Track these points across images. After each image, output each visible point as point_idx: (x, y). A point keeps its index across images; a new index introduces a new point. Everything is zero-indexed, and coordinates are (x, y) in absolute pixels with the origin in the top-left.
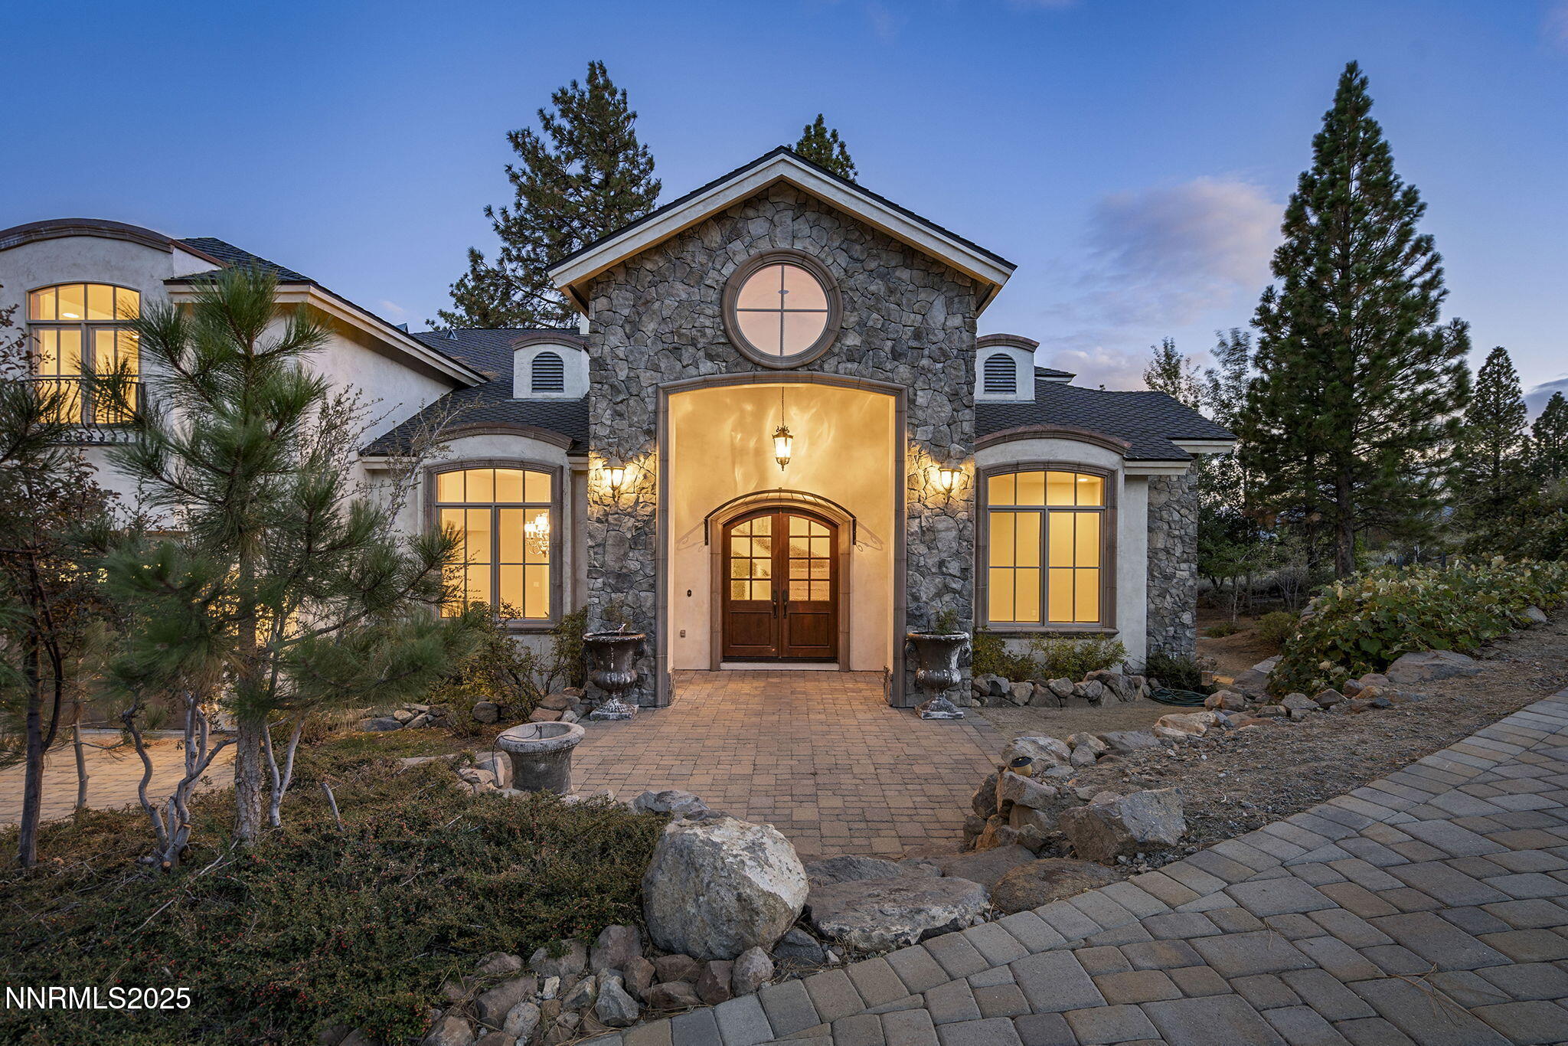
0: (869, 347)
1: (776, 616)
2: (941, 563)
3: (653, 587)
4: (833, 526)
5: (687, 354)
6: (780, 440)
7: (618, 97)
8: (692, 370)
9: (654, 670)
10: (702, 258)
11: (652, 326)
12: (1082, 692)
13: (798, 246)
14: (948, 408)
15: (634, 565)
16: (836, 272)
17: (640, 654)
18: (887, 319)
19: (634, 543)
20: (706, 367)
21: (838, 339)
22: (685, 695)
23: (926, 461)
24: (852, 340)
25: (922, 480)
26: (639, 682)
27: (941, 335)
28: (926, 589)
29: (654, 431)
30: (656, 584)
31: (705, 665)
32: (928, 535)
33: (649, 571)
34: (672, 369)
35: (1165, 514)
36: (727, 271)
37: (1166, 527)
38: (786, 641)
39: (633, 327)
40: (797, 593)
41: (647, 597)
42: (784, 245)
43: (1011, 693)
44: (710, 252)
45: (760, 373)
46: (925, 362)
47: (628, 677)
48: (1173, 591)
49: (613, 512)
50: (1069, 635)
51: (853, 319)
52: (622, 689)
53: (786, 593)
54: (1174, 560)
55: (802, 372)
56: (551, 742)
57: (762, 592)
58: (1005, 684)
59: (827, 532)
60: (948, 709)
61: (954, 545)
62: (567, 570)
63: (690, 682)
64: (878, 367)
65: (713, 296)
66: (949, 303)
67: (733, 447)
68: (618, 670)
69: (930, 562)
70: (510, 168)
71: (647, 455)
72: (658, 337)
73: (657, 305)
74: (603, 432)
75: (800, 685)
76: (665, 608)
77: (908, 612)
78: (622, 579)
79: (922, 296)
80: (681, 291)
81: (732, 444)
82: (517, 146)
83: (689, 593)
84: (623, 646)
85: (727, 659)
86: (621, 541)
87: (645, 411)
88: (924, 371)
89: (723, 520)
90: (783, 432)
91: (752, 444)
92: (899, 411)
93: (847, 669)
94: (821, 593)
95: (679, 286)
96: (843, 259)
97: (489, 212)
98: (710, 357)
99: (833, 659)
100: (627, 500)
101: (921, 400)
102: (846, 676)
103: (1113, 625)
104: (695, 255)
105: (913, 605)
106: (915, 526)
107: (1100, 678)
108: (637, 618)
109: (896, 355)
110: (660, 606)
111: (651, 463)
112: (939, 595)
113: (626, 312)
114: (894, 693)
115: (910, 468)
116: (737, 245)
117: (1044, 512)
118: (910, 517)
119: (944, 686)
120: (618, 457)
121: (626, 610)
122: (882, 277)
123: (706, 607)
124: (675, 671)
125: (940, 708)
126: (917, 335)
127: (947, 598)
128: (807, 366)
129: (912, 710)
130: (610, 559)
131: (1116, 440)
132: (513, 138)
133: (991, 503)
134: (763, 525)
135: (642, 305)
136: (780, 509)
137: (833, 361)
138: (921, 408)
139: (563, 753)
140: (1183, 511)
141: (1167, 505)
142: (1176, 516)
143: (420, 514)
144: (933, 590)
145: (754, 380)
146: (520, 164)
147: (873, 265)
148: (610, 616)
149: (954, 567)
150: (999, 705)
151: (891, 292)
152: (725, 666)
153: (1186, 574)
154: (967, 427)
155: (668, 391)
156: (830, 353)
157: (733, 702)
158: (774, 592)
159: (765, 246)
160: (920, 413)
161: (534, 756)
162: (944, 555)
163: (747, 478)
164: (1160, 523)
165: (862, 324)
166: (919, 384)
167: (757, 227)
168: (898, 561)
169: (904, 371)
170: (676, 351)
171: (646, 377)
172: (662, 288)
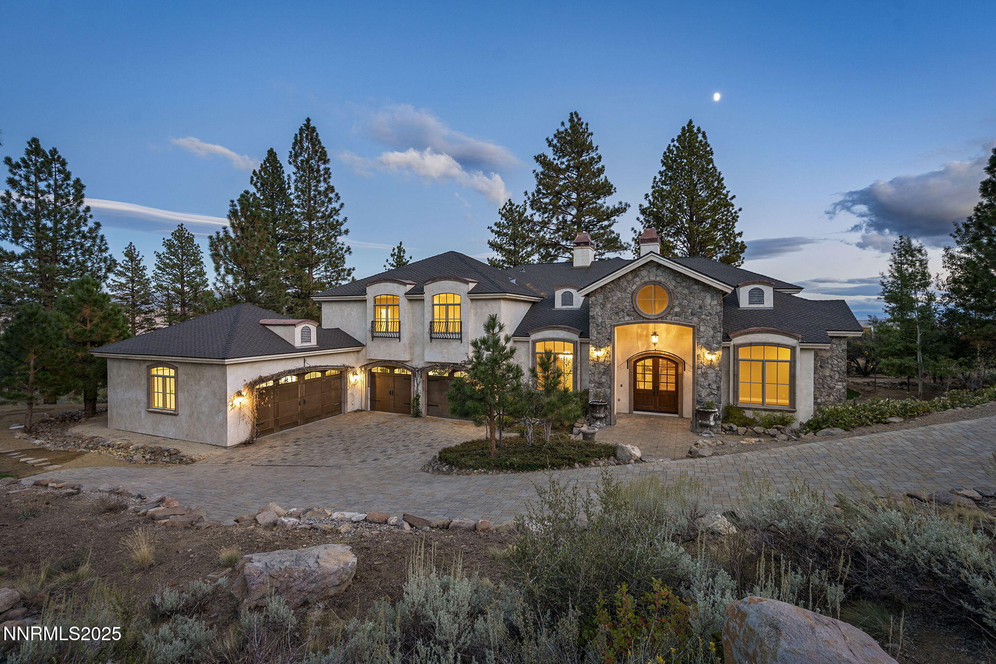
0: (682, 311)
1: (654, 395)
2: (709, 385)
3: (610, 387)
4: (677, 364)
5: (621, 314)
6: (654, 337)
7: (584, 126)
8: (622, 319)
9: (610, 414)
10: (625, 284)
11: (609, 305)
12: (767, 432)
13: (658, 279)
14: (712, 332)
15: (604, 380)
16: (671, 287)
17: (606, 408)
18: (689, 302)
19: (604, 373)
20: (627, 318)
21: (672, 309)
22: (620, 422)
23: (704, 350)
24: (677, 309)
25: (702, 356)
26: (605, 417)
27: (709, 307)
28: (704, 393)
29: (610, 339)
30: (611, 387)
31: (627, 412)
32: (705, 375)
33: (608, 382)
34: (616, 319)
35: (830, 361)
36: (634, 287)
37: (830, 366)
38: (658, 405)
39: (603, 306)
40: (663, 387)
41: (608, 391)
42: (653, 279)
43: (737, 430)
44: (628, 282)
45: (645, 320)
46: (703, 317)
47: (602, 415)
48: (834, 394)
49: (597, 363)
50: (774, 410)
51: (677, 302)
52: (600, 419)
53: (658, 387)
54: (835, 381)
55: (659, 320)
56: (592, 431)
57: (649, 386)
58: (735, 427)
59: (674, 366)
60: (709, 434)
61: (714, 379)
62: (579, 376)
63: (622, 417)
64: (686, 318)
65: (629, 296)
66: (712, 297)
67: (637, 334)
68: (599, 413)
69: (705, 384)
70: (535, 171)
71: (608, 346)
72: (611, 309)
73: (611, 299)
74: (594, 338)
75: (662, 421)
76: (614, 394)
77: (697, 401)
78: (600, 385)
79: (702, 294)
80: (619, 294)
81: (637, 333)
82: (537, 161)
83: (621, 386)
84: (601, 406)
85: (635, 410)
86: (600, 372)
87: (607, 332)
88: (703, 320)
89: (633, 360)
90: (655, 334)
91: (645, 333)
92: (694, 333)
93: (681, 417)
94: (672, 388)
95: (618, 292)
96: (673, 283)
97: (526, 193)
98: (628, 315)
99: (677, 413)
100: (602, 360)
101: (702, 329)
102: (680, 420)
103: (794, 408)
104: (624, 283)
105: (699, 398)
106: (699, 372)
107: (776, 428)
108: (605, 397)
109: (692, 314)
110: (612, 394)
111: (609, 349)
112: (709, 395)
113: (601, 301)
114: (692, 427)
115: (698, 352)
116: (637, 279)
117: (764, 362)
118: (698, 368)
119: (708, 426)
120: (598, 347)
121: (602, 394)
122: (688, 288)
123: (628, 391)
124: (617, 413)
125: (706, 433)
126: (700, 307)
127: (712, 396)
128: (661, 318)
129: (698, 434)
130: (596, 378)
131: (795, 335)
132: (537, 158)
133: (740, 357)
134: (649, 362)
135: (606, 298)
136: (656, 357)
137: (670, 316)
138: (702, 332)
139: (594, 434)
140: (839, 360)
141: (831, 357)
142: (836, 362)
143: (531, 356)
144: (706, 394)
145: (643, 322)
146: (540, 169)
147: (684, 284)
148: (596, 395)
149: (714, 386)
150: (732, 434)
151: (691, 293)
152: (635, 412)
153: (840, 387)
154: (719, 339)
155: (614, 326)
156: (669, 313)
157: (637, 425)
158: (653, 387)
159: (646, 279)
160: (701, 334)
161: (588, 434)
162: (710, 382)
163: (643, 345)
164: (827, 365)
165: (680, 304)
166: (701, 324)
167: (644, 273)
168: (694, 383)
169: (695, 319)
170: (617, 313)
171: (608, 322)
172: (613, 293)
